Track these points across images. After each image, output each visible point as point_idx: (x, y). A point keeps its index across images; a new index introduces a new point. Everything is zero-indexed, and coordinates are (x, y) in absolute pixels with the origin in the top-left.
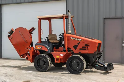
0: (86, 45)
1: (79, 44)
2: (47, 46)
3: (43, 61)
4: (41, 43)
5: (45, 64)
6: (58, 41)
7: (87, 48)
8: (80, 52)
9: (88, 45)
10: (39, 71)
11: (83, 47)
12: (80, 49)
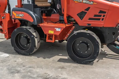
0: (101, 12)
1: (88, 9)
2: (32, 13)
3: (26, 37)
4: (21, 7)
5: (28, 42)
6: (49, 4)
7: (102, 17)
8: (89, 24)
9: (105, 12)
10: (19, 53)
11: (95, 16)
12: (90, 19)
